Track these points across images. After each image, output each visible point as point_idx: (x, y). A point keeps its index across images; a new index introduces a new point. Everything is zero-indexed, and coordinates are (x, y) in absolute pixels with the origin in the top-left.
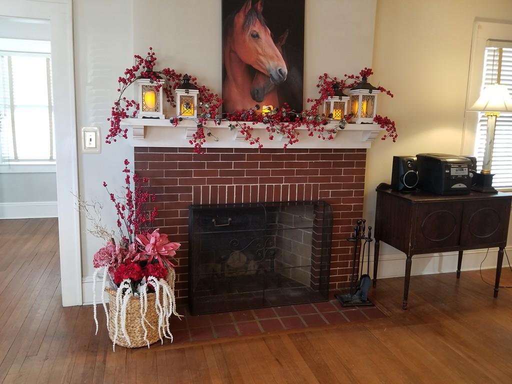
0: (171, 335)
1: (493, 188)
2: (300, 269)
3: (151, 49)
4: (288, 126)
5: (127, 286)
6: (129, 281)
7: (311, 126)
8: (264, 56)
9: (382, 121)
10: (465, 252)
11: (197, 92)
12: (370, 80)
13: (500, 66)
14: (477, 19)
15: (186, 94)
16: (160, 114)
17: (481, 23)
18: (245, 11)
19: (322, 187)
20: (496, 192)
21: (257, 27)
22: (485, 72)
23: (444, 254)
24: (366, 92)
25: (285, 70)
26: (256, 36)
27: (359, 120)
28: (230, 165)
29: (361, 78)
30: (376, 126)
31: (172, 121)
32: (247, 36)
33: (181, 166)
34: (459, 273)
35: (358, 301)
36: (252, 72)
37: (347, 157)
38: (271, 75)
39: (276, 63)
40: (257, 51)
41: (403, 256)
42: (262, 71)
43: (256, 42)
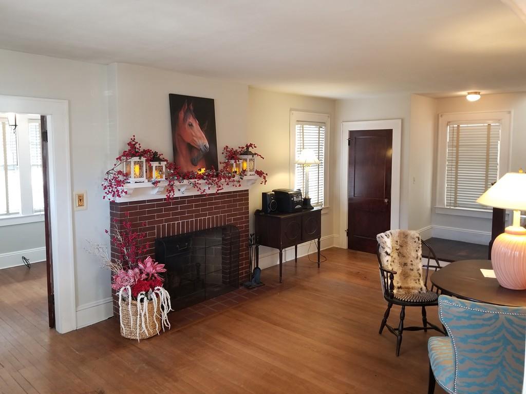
0: (169, 324)
1: (311, 206)
2: (213, 273)
3: (134, 136)
4: (215, 180)
5: (143, 296)
6: (144, 293)
7: (227, 180)
8: (196, 137)
9: (260, 173)
10: (298, 246)
11: (165, 163)
12: (250, 149)
13: (303, 135)
14: (291, 110)
15: (159, 165)
16: (144, 179)
17: (293, 112)
18: (184, 109)
19: (229, 216)
20: (313, 208)
21: (191, 120)
22: (297, 139)
23: (286, 249)
24: (250, 157)
25: (208, 145)
26: (191, 125)
27: (249, 173)
28: (177, 208)
29: (245, 148)
30: (257, 176)
31: (153, 183)
32: (187, 126)
33: (149, 212)
34: (296, 259)
35: (255, 284)
36: (191, 148)
37: (240, 196)
38: (201, 149)
39: (203, 141)
40: (192, 134)
41: (278, 251)
42: (196, 146)
43: (192, 129)
